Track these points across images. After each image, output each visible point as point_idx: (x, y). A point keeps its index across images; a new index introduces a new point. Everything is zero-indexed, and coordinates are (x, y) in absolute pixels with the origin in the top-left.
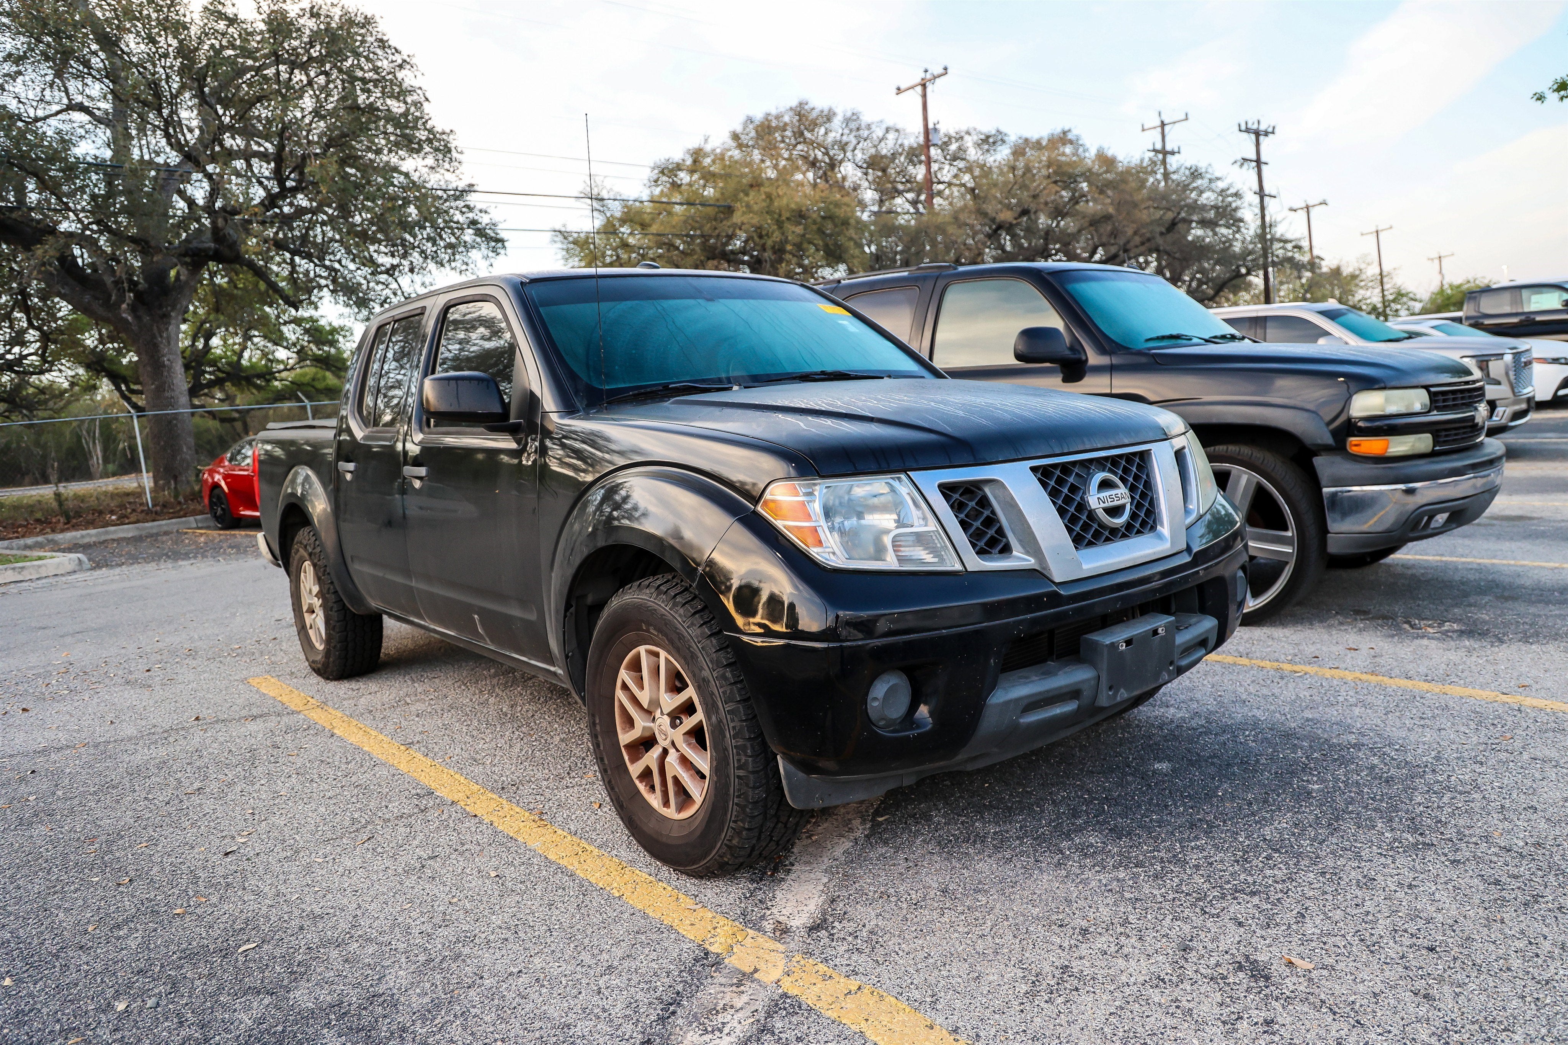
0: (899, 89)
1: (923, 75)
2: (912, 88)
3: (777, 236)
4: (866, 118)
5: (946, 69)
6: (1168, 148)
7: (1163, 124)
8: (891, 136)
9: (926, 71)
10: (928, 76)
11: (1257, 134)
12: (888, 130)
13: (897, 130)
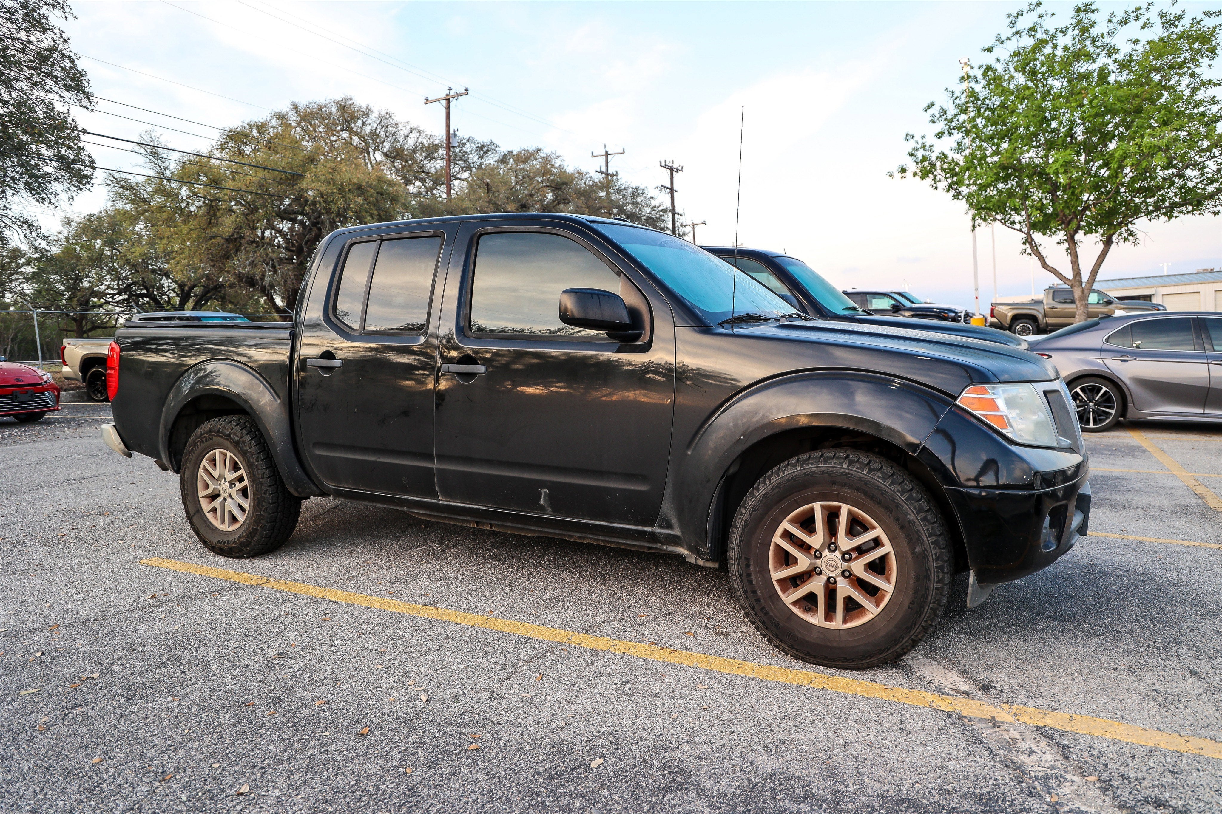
0: (427, 100)
1: (448, 92)
2: (438, 100)
3: (341, 203)
4: (398, 118)
5: (467, 90)
6: (610, 172)
7: (607, 154)
8: (413, 136)
9: (450, 89)
10: (452, 93)
11: (672, 170)
12: (412, 130)
13: (419, 132)
